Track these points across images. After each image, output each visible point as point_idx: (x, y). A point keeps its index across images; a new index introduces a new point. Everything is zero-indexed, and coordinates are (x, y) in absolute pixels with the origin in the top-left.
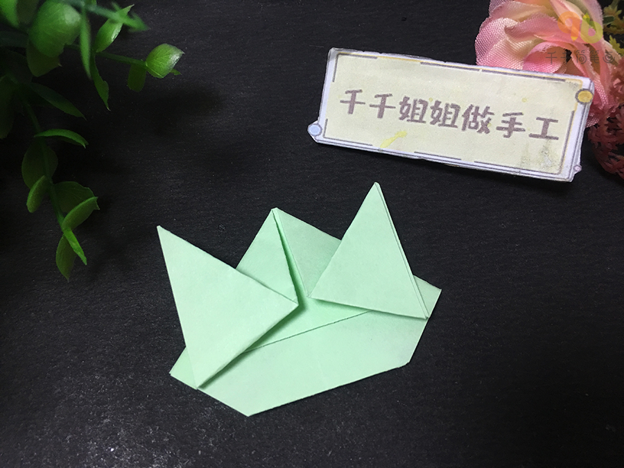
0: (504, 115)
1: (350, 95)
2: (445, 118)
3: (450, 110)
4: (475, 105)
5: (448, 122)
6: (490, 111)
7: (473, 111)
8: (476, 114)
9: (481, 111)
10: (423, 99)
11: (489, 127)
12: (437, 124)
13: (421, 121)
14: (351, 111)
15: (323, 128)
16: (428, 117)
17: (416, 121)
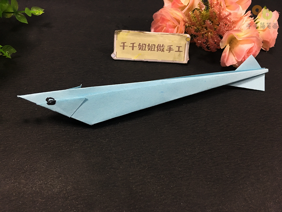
0: (168, 46)
1: (123, 44)
2: (152, 49)
3: (153, 46)
4: (160, 44)
5: (153, 50)
6: (164, 45)
7: (159, 46)
8: (160, 47)
9: (161, 46)
10: (145, 43)
11: (164, 50)
12: (150, 50)
13: (145, 50)
14: (124, 49)
15: (116, 54)
16: (147, 49)
17: (144, 50)
